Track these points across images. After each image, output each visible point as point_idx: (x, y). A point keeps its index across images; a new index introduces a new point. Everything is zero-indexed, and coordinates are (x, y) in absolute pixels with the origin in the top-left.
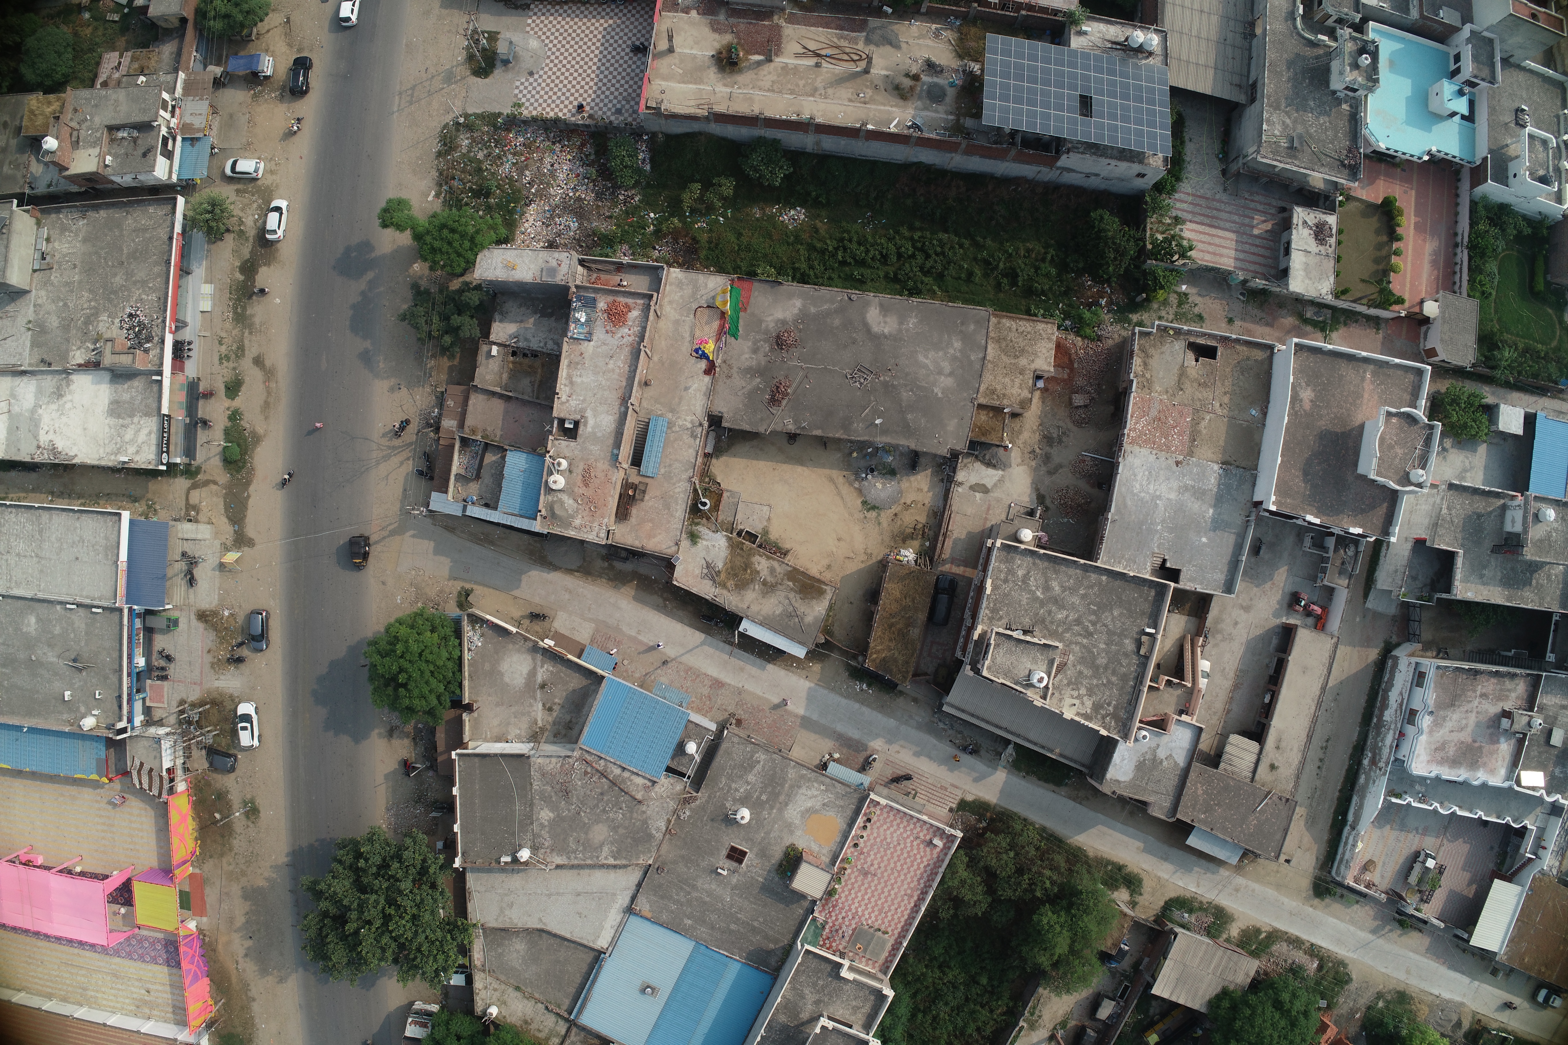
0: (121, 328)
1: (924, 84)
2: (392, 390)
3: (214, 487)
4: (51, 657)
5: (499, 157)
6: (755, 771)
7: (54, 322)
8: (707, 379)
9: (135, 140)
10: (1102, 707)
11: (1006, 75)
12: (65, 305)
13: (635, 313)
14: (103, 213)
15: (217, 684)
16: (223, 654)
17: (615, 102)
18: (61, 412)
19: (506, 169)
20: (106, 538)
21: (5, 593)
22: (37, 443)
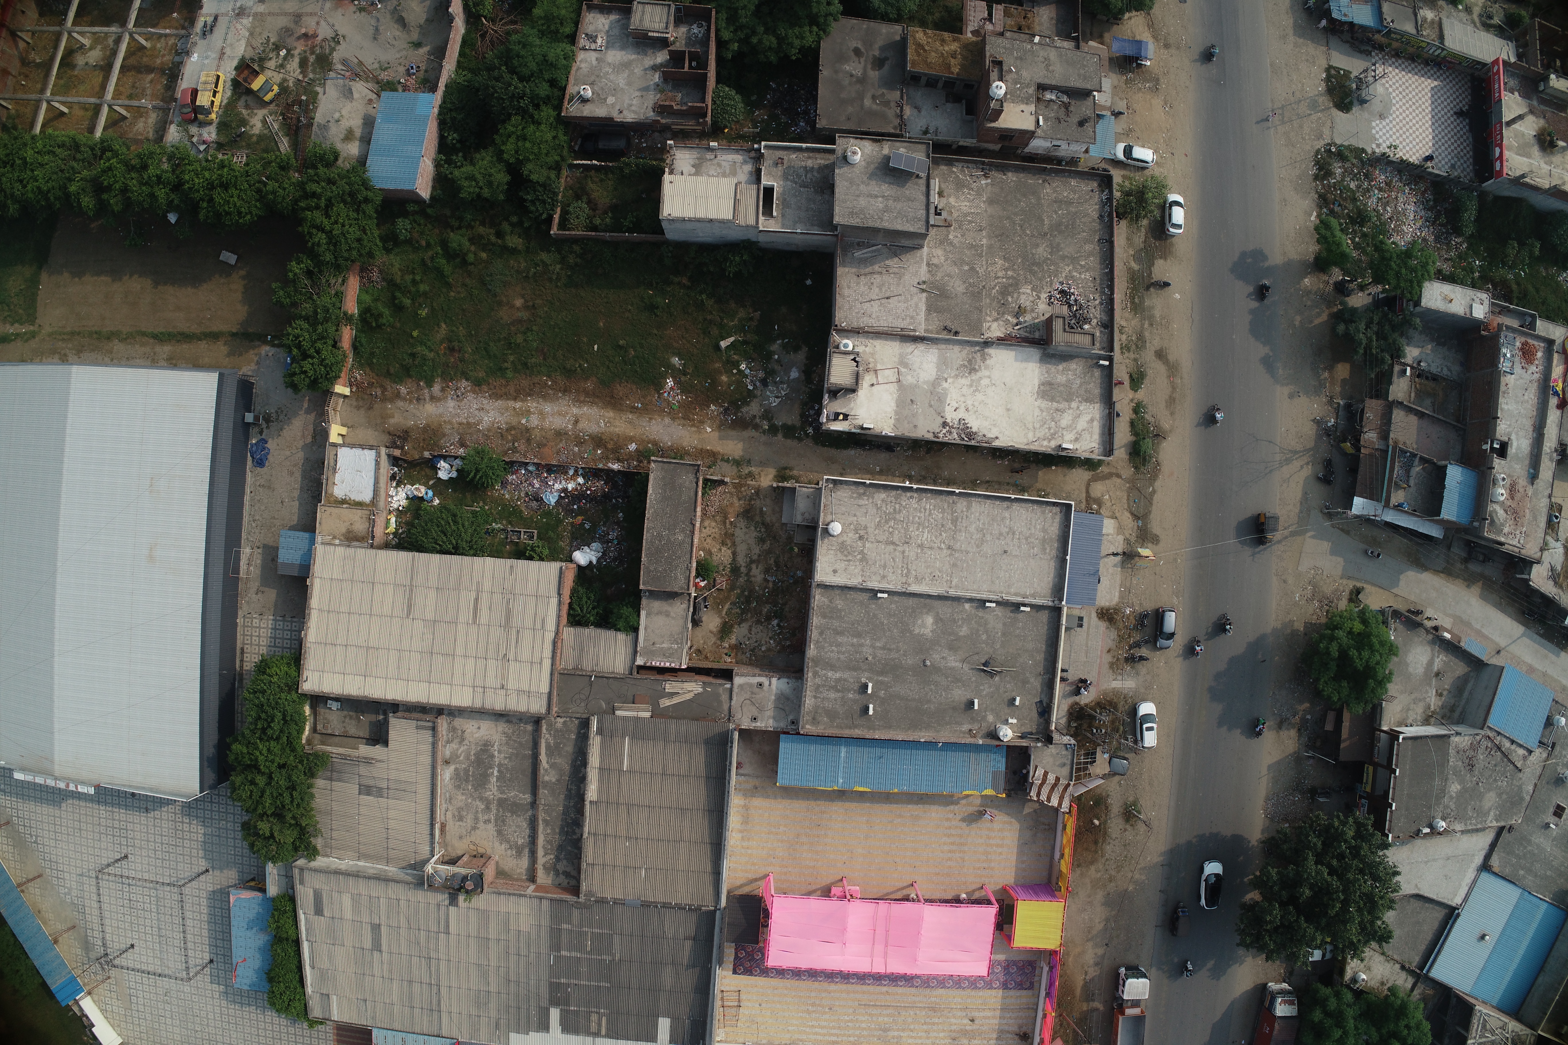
2: (1291, 396)
3: (1119, 481)
4: (953, 662)
5: (1368, 190)
7: (958, 287)
8: (1558, 413)
9: (1066, 106)
12: (972, 269)
13: (1540, 354)
14: (1011, 177)
15: (1116, 684)
16: (1123, 653)
18: (976, 388)
19: (1373, 202)
20: (1044, 530)
21: (899, 588)
22: (942, 420)
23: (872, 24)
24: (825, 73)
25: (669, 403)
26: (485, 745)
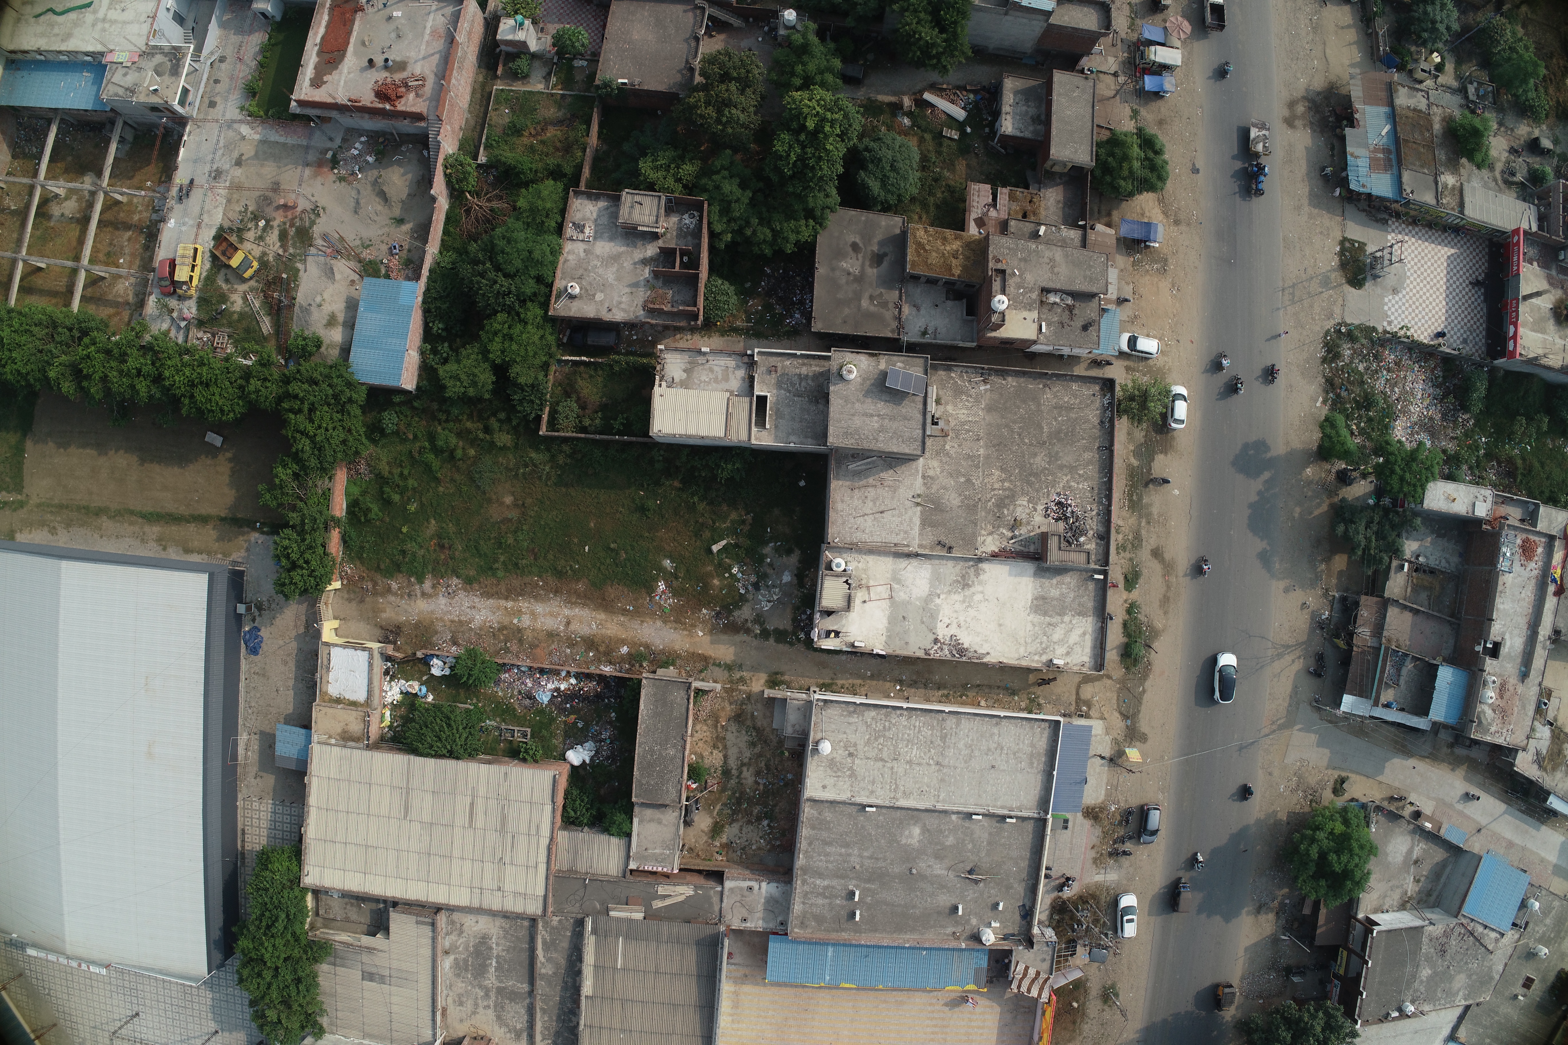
0: (1047, 516)
2: (1286, 590)
3: (1110, 682)
4: (939, 870)
7: (953, 500)
9: (1070, 308)
12: (968, 481)
13: (1540, 550)
14: (1011, 381)
15: (1099, 878)
16: (1105, 848)
18: (968, 604)
19: (1379, 383)
20: (1032, 745)
21: (887, 803)
22: (933, 637)
23: (872, 216)
24: (821, 270)
25: (660, 606)
26: (483, 938)
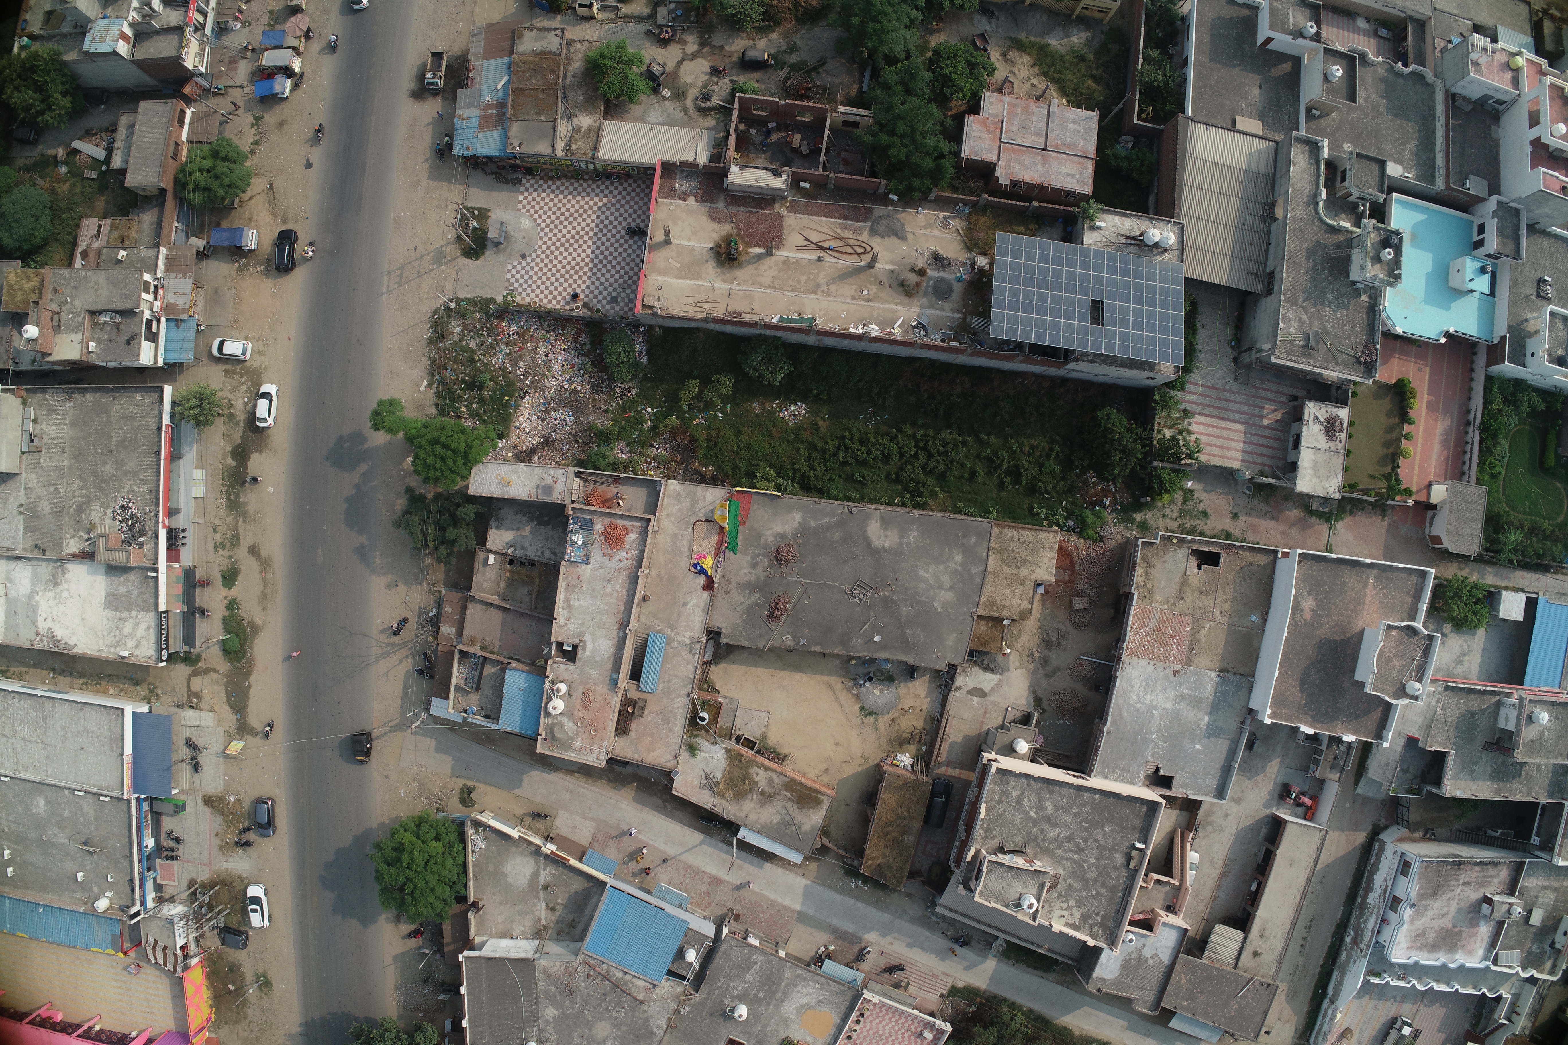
0: (114, 519)
1: (930, 279)
2: (389, 586)
3: (215, 676)
4: (62, 839)
5: (492, 347)
6: (753, 971)
7: (45, 507)
8: (706, 595)
9: (118, 325)
10: (1090, 917)
11: (1015, 280)
12: (56, 490)
13: (632, 536)
14: (89, 397)
15: (226, 866)
16: (231, 837)
17: (610, 289)
18: (59, 600)
19: (498, 360)
21: (13, 775)
